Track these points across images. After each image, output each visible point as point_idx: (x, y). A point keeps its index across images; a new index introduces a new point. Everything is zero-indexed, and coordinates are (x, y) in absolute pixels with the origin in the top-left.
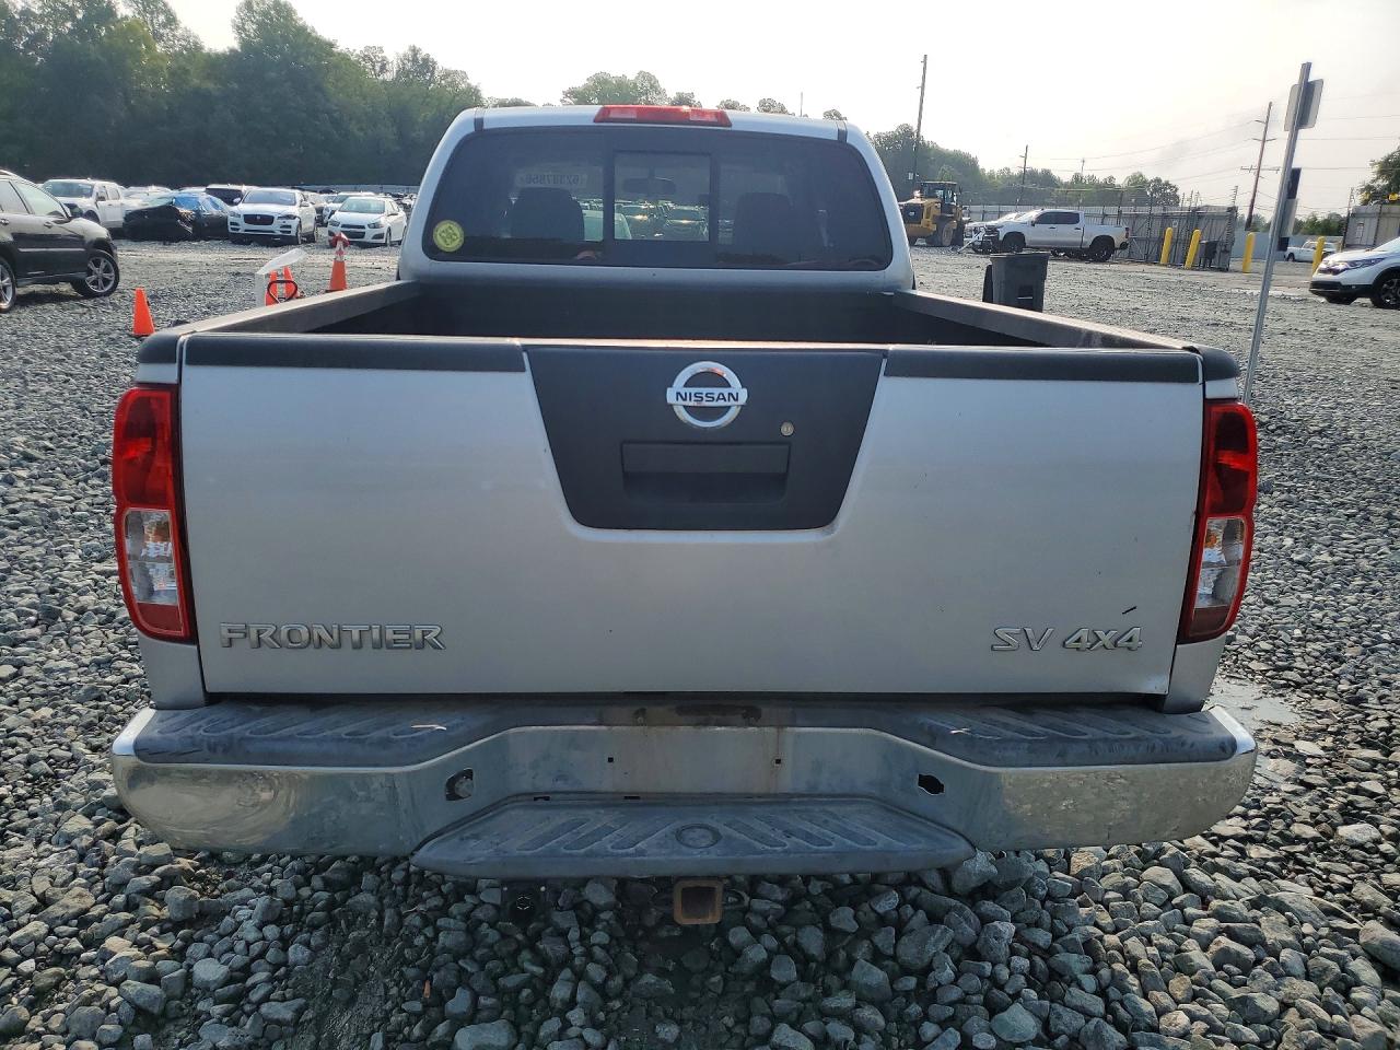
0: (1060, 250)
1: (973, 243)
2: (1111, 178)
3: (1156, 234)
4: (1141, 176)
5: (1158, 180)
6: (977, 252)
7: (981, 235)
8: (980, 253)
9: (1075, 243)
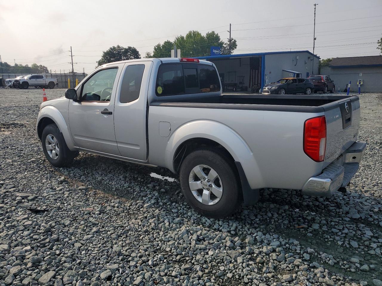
0: (37, 86)
1: (10, 85)
2: (27, 65)
3: (64, 80)
4: (36, 64)
5: (41, 66)
6: (11, 88)
7: (12, 83)
8: (13, 88)
9: (43, 84)
